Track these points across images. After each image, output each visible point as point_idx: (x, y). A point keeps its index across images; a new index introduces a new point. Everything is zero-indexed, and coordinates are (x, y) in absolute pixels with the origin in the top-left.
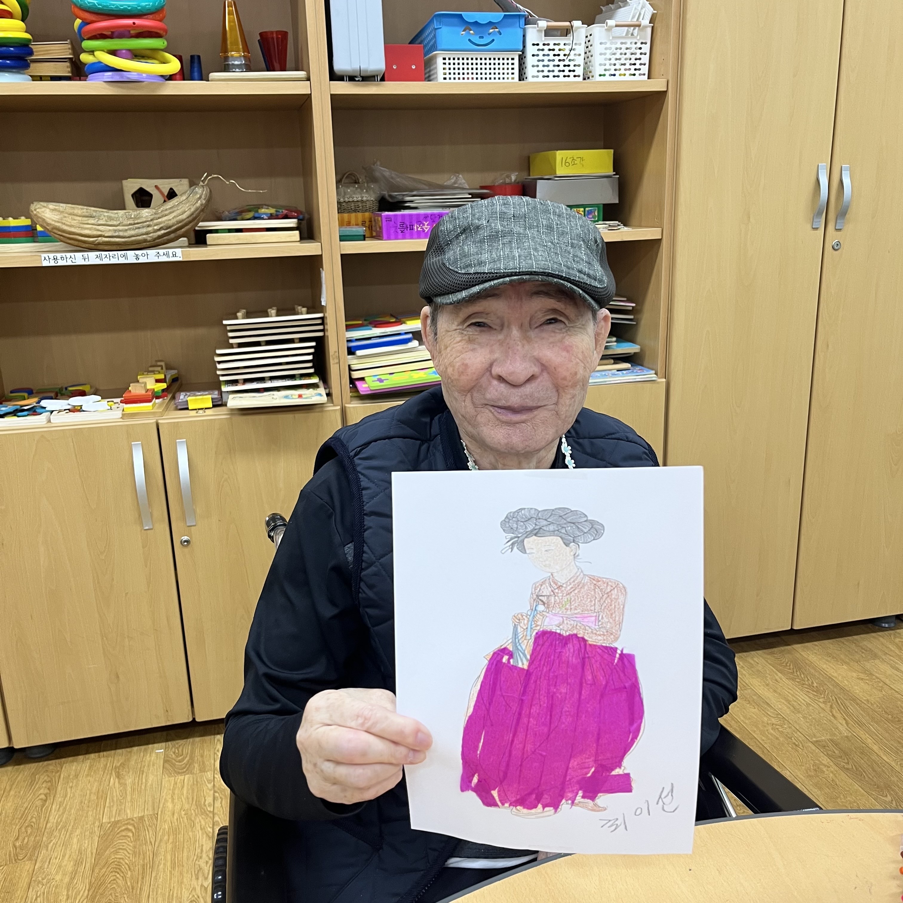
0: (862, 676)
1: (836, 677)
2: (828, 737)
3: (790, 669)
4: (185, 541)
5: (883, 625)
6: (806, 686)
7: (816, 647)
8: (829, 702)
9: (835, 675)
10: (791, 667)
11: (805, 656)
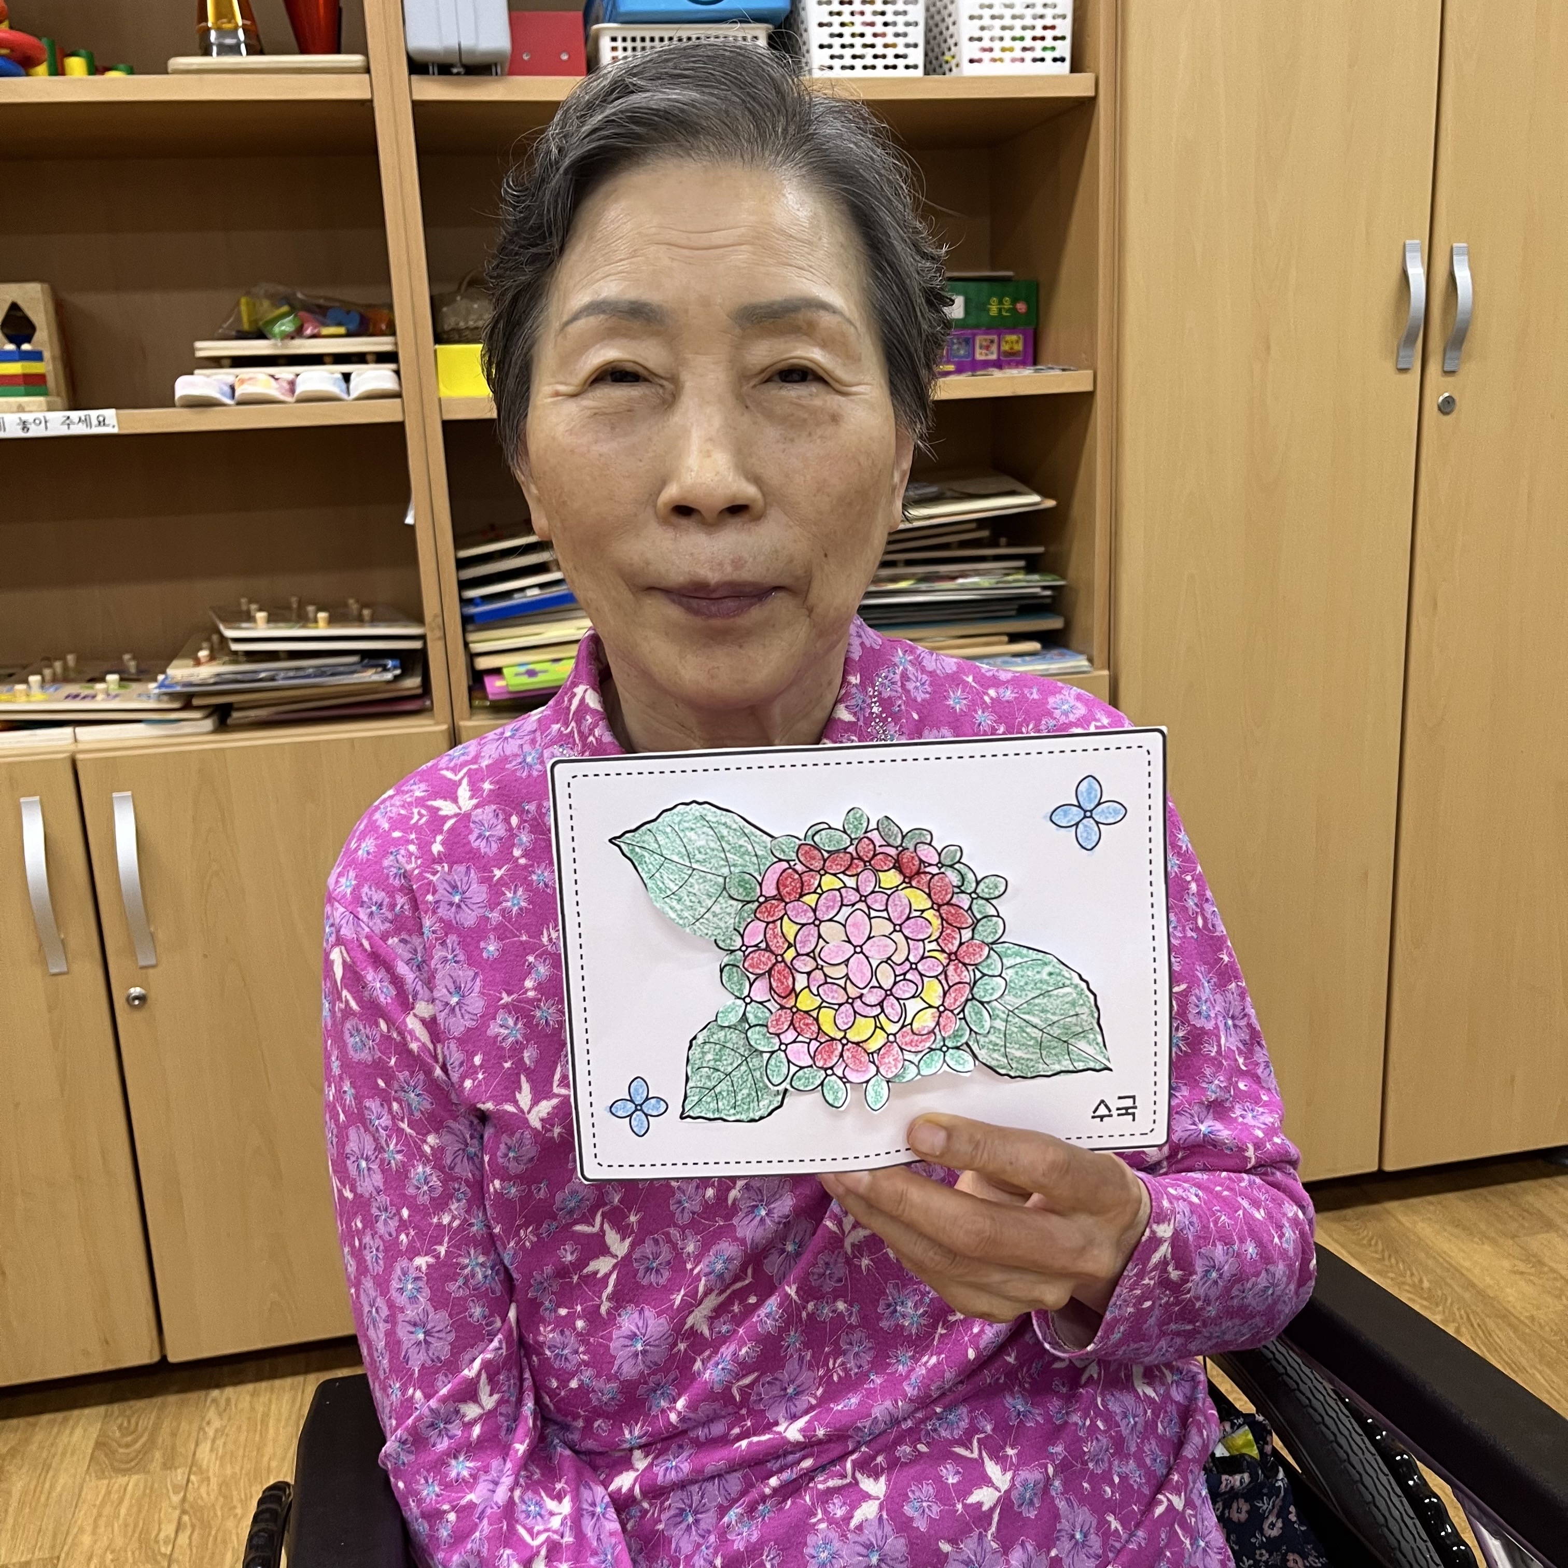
0: (1522, 1267)
1: (1468, 1270)
3: (1376, 1252)
4: (136, 998)
6: (1407, 1288)
7: (1432, 1208)
8: (1454, 1321)
9: (1467, 1264)
10: (1380, 1247)
11: (1408, 1225)
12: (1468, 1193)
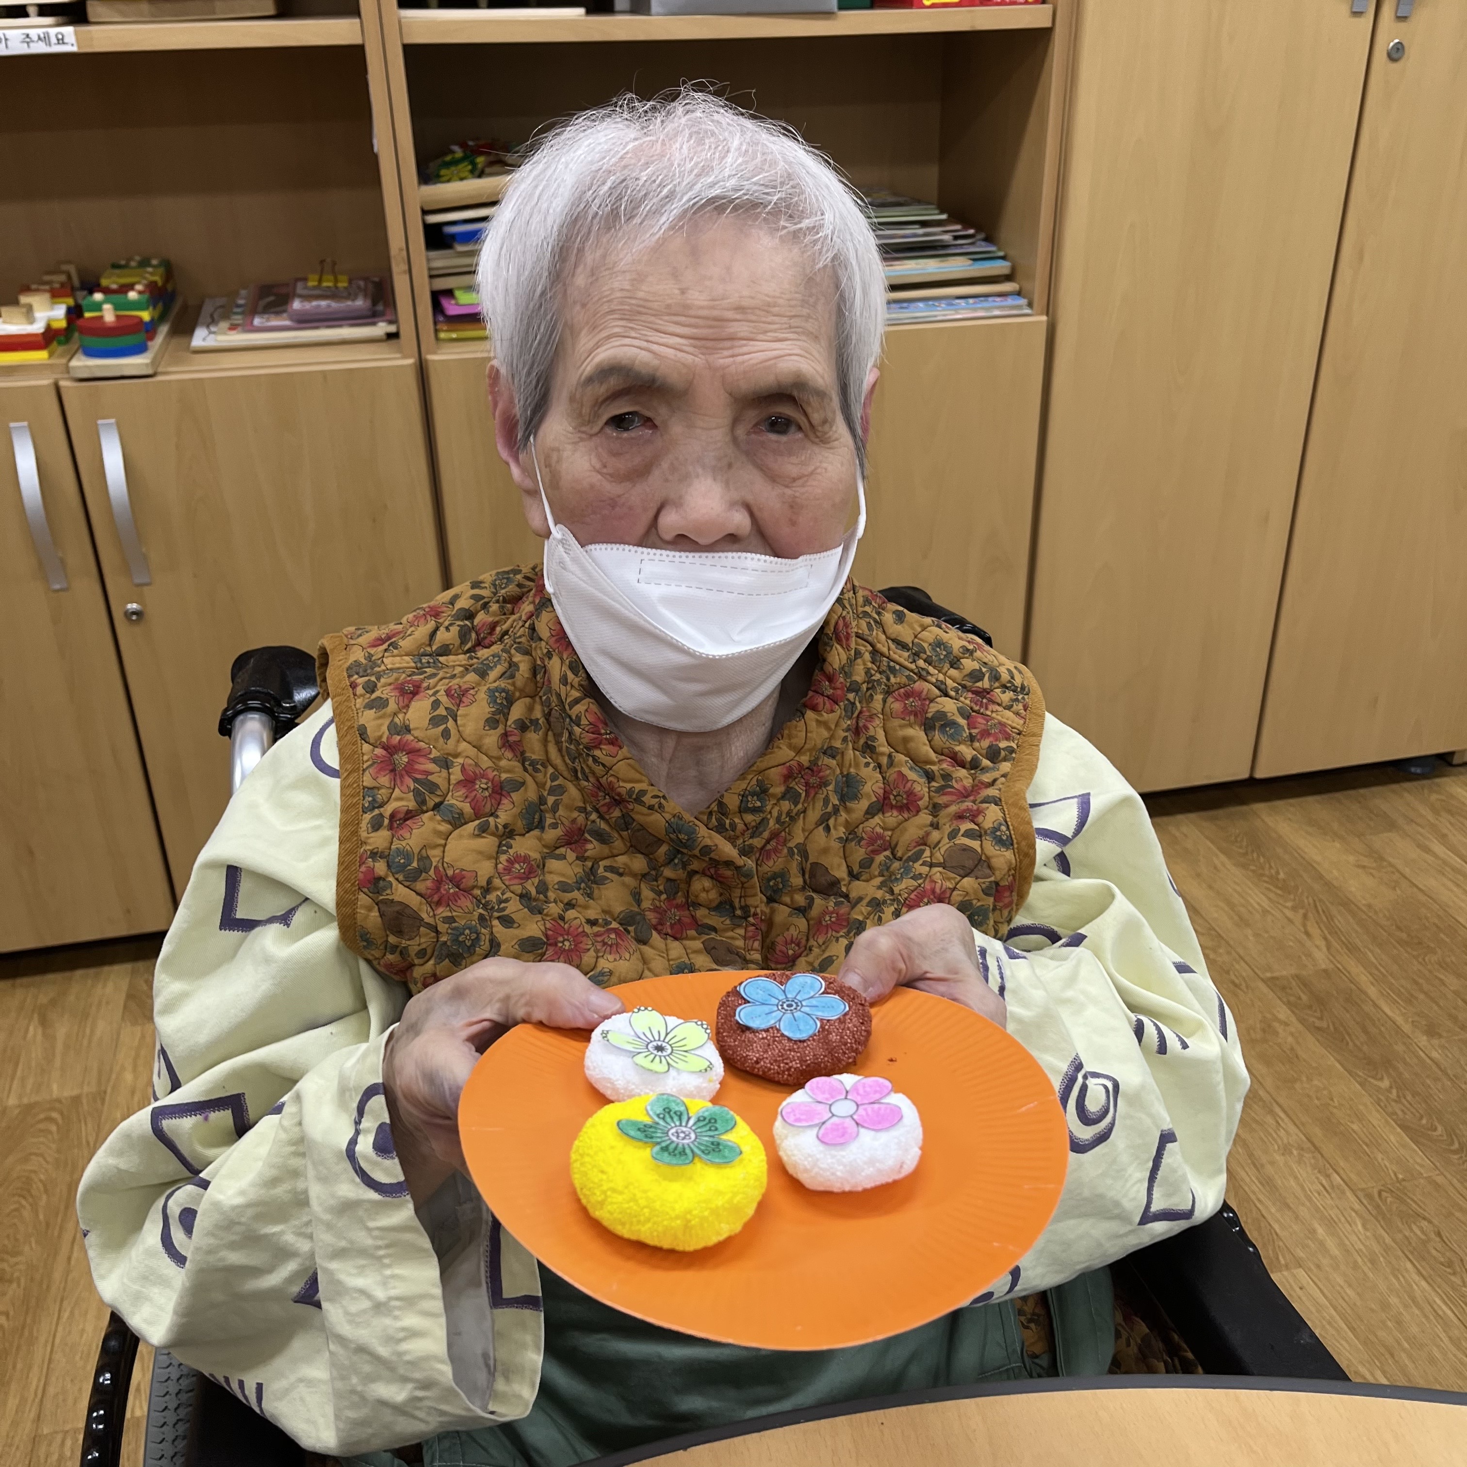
0: (1366, 861)
1: (1318, 864)
2: (1293, 971)
3: (1241, 847)
4: (134, 613)
5: (1413, 770)
6: (1266, 879)
7: (1292, 809)
8: (1302, 908)
9: (1318, 858)
10: (1245, 844)
11: (1270, 824)
12: (1325, 796)
